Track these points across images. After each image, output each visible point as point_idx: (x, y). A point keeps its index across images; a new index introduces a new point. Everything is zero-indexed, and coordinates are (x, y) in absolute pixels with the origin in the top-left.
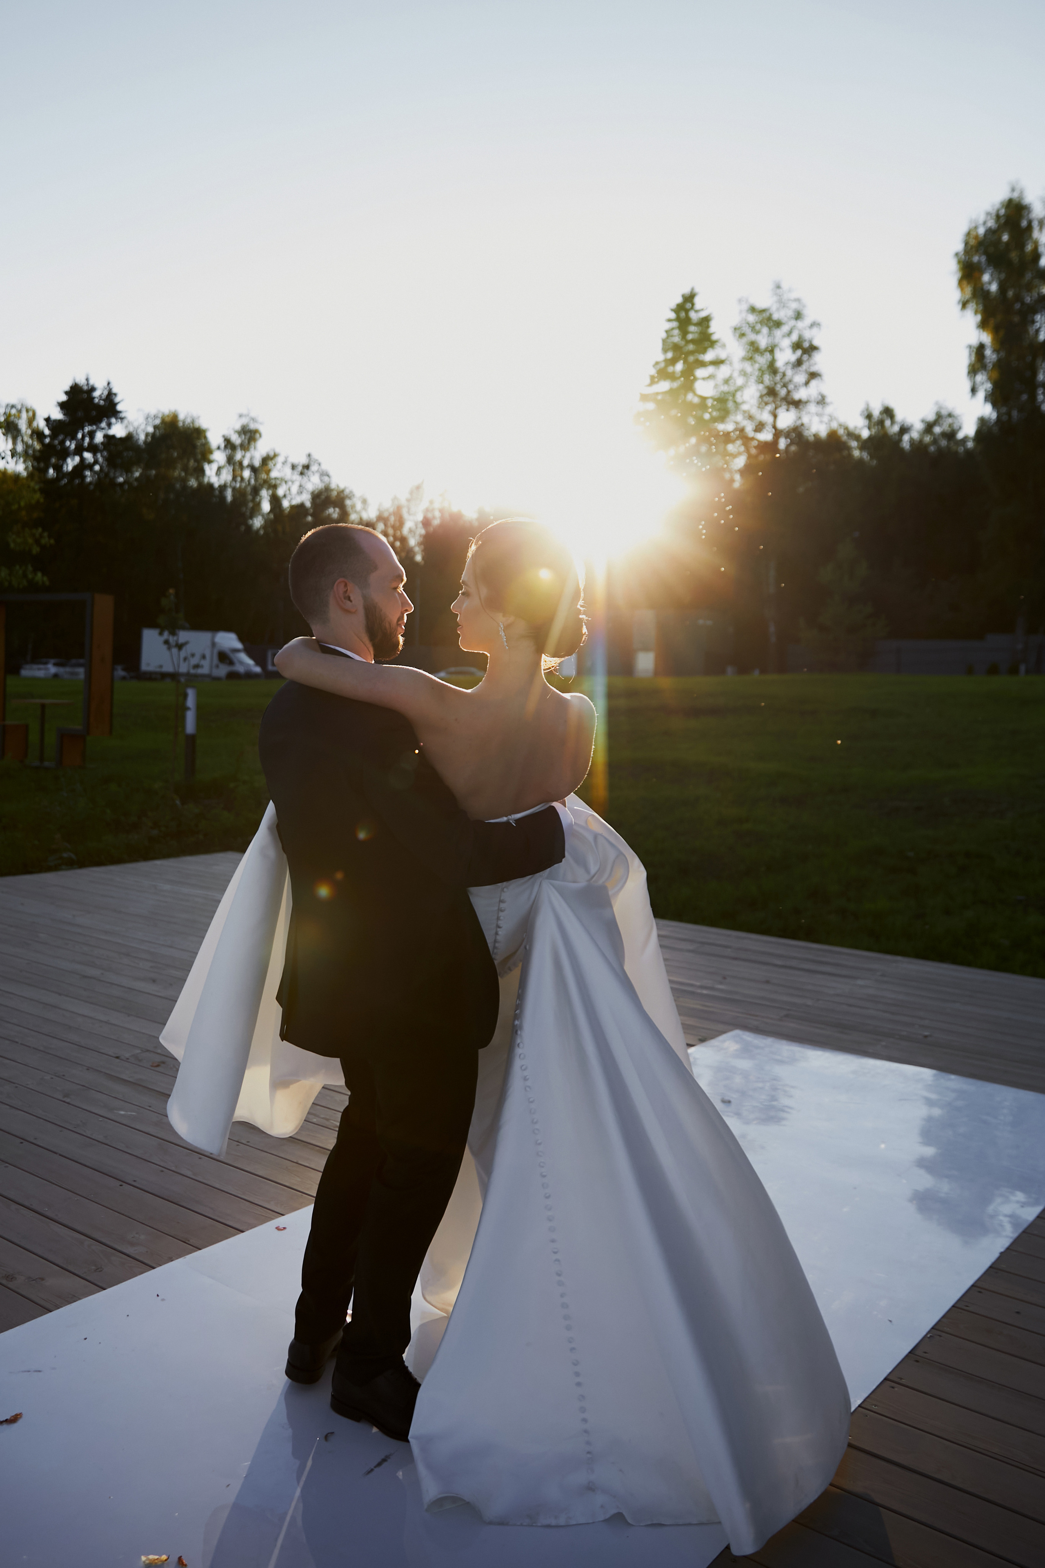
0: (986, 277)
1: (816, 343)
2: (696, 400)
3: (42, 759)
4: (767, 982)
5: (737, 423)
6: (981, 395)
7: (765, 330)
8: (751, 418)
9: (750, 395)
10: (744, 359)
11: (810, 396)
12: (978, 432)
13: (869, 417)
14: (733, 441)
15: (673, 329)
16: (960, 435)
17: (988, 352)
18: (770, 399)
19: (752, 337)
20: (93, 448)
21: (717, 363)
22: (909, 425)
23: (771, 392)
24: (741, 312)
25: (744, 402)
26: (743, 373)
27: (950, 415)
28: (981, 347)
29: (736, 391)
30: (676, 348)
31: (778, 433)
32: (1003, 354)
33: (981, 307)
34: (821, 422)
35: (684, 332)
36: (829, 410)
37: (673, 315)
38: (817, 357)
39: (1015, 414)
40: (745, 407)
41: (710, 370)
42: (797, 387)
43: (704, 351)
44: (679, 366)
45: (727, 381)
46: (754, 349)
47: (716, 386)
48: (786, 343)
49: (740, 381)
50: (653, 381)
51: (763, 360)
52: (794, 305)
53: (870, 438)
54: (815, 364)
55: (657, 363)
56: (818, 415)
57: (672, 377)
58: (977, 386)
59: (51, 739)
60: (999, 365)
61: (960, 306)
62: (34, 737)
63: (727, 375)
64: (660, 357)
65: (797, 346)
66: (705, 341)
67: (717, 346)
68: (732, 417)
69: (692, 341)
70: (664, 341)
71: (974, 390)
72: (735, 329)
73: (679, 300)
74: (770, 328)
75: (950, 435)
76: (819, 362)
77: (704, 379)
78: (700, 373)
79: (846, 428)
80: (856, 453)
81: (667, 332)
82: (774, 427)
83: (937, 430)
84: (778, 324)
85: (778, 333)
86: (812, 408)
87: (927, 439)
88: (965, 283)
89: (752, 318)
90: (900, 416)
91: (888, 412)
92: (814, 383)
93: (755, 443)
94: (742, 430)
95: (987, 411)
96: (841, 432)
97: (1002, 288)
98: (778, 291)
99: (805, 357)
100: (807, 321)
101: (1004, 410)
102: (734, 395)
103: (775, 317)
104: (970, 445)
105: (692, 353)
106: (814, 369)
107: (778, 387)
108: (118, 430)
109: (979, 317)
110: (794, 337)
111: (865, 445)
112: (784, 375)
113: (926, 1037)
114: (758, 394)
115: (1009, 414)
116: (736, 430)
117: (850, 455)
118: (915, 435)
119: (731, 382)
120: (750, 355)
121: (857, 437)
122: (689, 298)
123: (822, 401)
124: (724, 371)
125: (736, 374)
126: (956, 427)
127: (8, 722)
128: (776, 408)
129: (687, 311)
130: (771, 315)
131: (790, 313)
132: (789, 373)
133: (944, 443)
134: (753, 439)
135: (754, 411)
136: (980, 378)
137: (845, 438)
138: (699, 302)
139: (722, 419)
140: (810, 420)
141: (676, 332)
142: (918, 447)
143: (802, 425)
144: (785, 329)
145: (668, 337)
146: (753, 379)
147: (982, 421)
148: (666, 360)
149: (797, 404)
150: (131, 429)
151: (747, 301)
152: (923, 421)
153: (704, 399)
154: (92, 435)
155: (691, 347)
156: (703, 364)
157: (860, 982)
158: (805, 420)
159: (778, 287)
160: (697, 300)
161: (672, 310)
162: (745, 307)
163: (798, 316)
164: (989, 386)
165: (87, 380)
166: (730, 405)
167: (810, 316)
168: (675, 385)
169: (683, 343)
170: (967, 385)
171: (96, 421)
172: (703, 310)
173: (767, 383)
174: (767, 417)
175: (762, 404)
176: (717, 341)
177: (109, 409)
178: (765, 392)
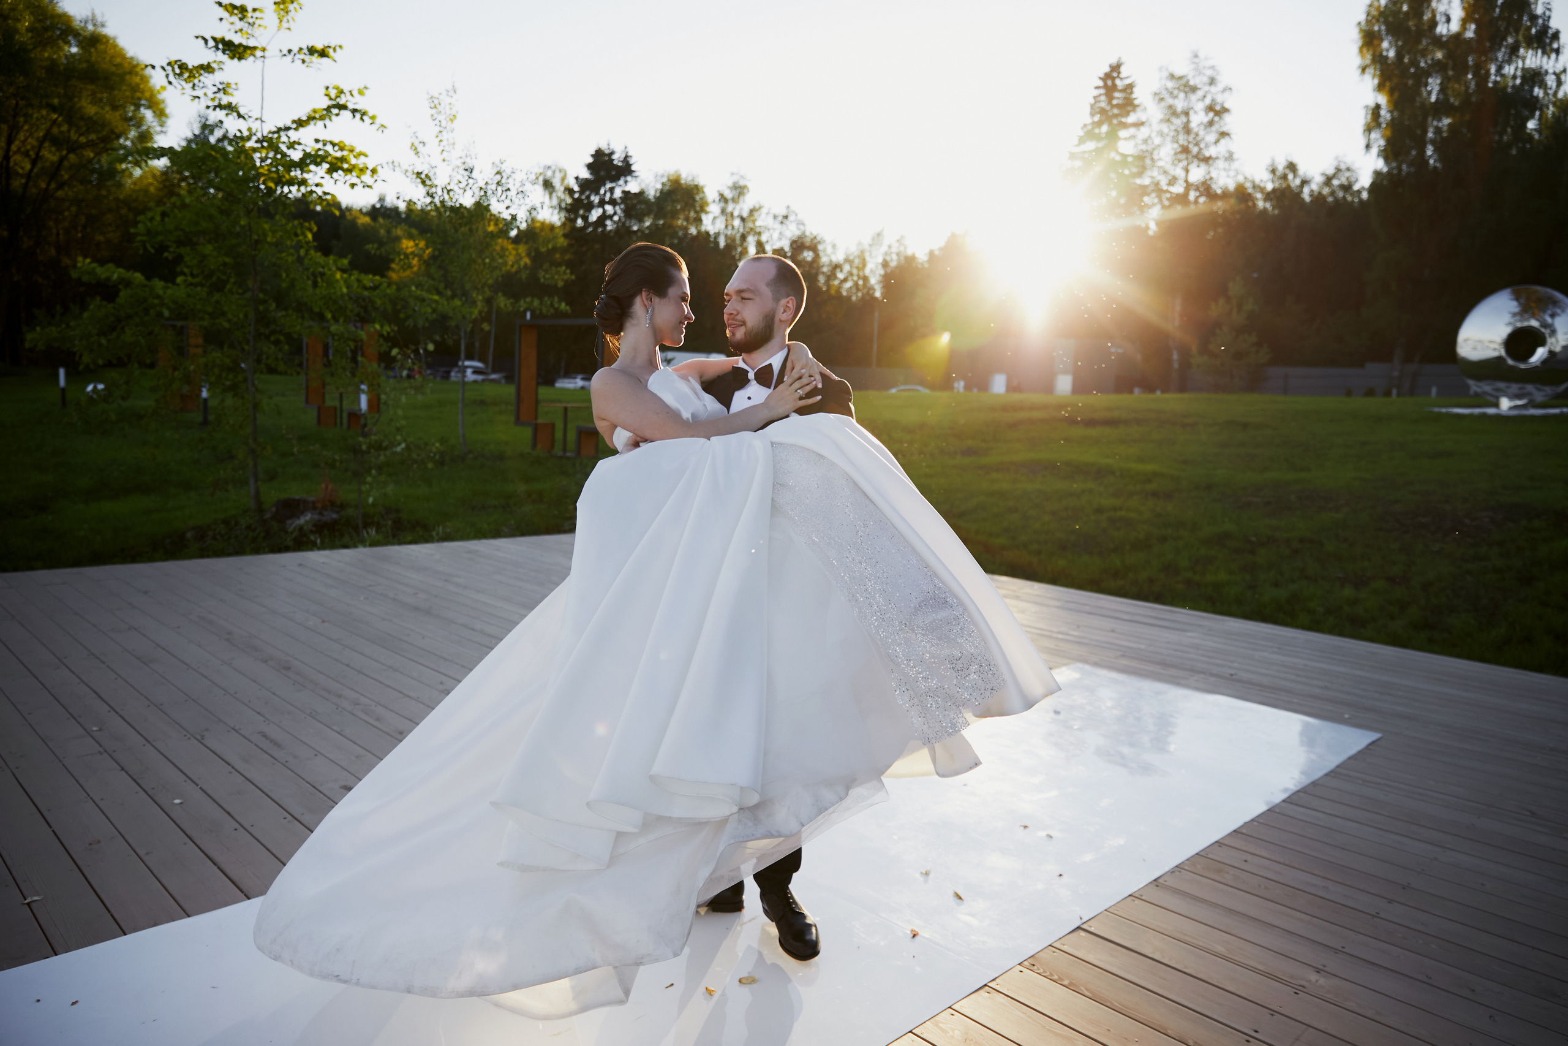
0: (1385, 44)
1: (1226, 105)
2: (1118, 158)
3: (565, 450)
4: (1113, 631)
5: (1152, 177)
6: (1375, 150)
7: (1182, 95)
8: (1165, 172)
9: (1166, 153)
10: (1162, 121)
11: (1219, 153)
12: (1373, 185)
13: (1273, 171)
14: (1148, 195)
15: (1100, 95)
16: (1356, 187)
17: (1383, 112)
18: (1183, 156)
19: (1170, 101)
20: (613, 202)
21: (1139, 124)
22: (1311, 177)
23: (1185, 150)
24: (1161, 79)
25: (1160, 159)
26: (1161, 134)
27: (1348, 169)
28: (1378, 107)
29: (1154, 149)
30: (1103, 111)
31: (1188, 186)
32: (1396, 114)
33: (1378, 73)
34: (1228, 176)
35: (1110, 98)
36: (1235, 165)
37: (1101, 83)
38: (1227, 117)
39: (1404, 167)
40: (1160, 164)
41: (1132, 131)
42: (1207, 146)
43: (1127, 114)
44: (1105, 128)
45: (1145, 141)
46: (1173, 112)
47: (1136, 145)
48: (1200, 106)
49: (1157, 141)
50: (1082, 141)
51: (1178, 122)
52: (1209, 72)
53: (1274, 190)
54: (1225, 124)
55: (1085, 125)
56: (1225, 169)
57: (1097, 138)
58: (1371, 142)
59: (572, 436)
60: (1392, 124)
61: (1360, 70)
62: (559, 434)
63: (1146, 136)
64: (1089, 120)
65: (1210, 108)
66: (1128, 105)
67: (1138, 109)
68: (1149, 173)
69: (1118, 106)
70: (1092, 106)
71: (1368, 146)
72: (1156, 94)
73: (1107, 69)
74: (1186, 93)
75: (1347, 188)
76: (1229, 122)
77: (1126, 139)
78: (1123, 133)
79: (1253, 182)
80: (1261, 204)
81: (1095, 97)
82: (1186, 181)
83: (1335, 182)
84: (1194, 89)
85: (1193, 97)
86: (1221, 164)
87: (1326, 191)
88: (1365, 50)
89: (1170, 84)
90: (1303, 169)
91: (1292, 167)
92: (1223, 141)
93: (1168, 195)
94: (1157, 184)
95: (1380, 165)
96: (1248, 185)
97: (1399, 55)
98: (1196, 60)
99: (1217, 119)
100: (1220, 86)
101: (1394, 164)
102: (1152, 154)
103: (1192, 83)
104: (1365, 195)
105: (1116, 116)
106: (1224, 129)
107: (1191, 146)
108: (633, 187)
109: (1376, 81)
110: (1208, 101)
111: (1268, 196)
112: (1197, 135)
113: (1232, 675)
114: (1172, 152)
115: (1400, 169)
116: (1152, 183)
117: (1255, 205)
118: (1314, 187)
119: (1149, 142)
120: (1168, 117)
121: (1262, 190)
122: (1116, 68)
123: (1230, 157)
124: (1144, 132)
125: (1153, 135)
126: (1353, 179)
127: (540, 421)
128: (1188, 164)
129: (1113, 79)
130: (1188, 81)
131: (1205, 80)
132: (1202, 133)
133: (1340, 194)
134: (1167, 191)
135: (1169, 167)
136: (1375, 135)
137: (1250, 191)
138: (1124, 71)
139: (1140, 174)
140: (1219, 174)
141: (1103, 98)
142: (1318, 198)
143: (1211, 178)
144: (1200, 93)
145: (1096, 102)
146: (1169, 139)
147: (1377, 174)
148: (1094, 123)
149: (1207, 160)
150: (643, 186)
151: (1167, 70)
152: (1323, 174)
153: (1125, 156)
154: (612, 190)
155: (1116, 111)
156: (1125, 126)
157: (1189, 634)
158: (1214, 174)
159: (1196, 56)
160: (1122, 69)
161: (1100, 78)
162: (1165, 74)
163: (1212, 81)
164: (1382, 142)
165: (608, 145)
166: (1148, 162)
167: (1223, 81)
168: (1100, 145)
169: (1108, 108)
170: (1362, 142)
171: (615, 179)
172: (1127, 77)
173: (1181, 142)
174: (1179, 172)
175: (1176, 161)
176: (1138, 106)
177: (625, 170)
178: (1179, 150)
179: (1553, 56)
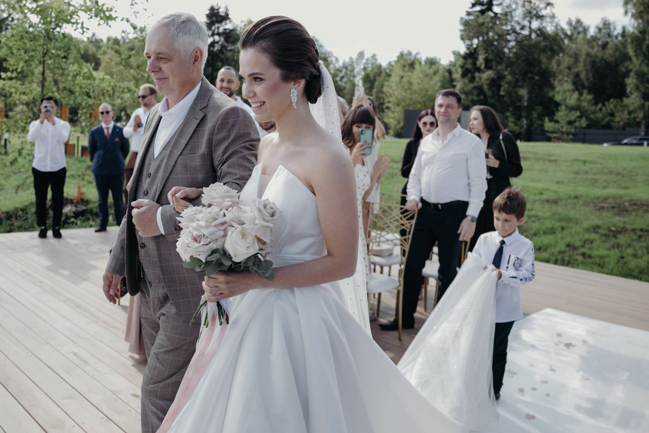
2: (493, 15)
5: (512, 26)
6: (630, 15)
8: (519, 23)
9: (519, 13)
11: (547, 14)
12: (624, 32)
13: (570, 24)
14: (510, 34)
16: (614, 34)
18: (529, 15)
20: (219, 34)
22: (590, 28)
23: (528, 12)
25: (515, 16)
26: (516, 3)
27: (610, 24)
29: (512, 11)
31: (531, 31)
34: (552, 26)
36: (556, 21)
40: (516, 19)
42: (541, 10)
45: (508, 6)
47: (502, 9)
49: (514, 7)
50: (474, 5)
53: (571, 34)
56: (550, 22)
57: (482, 4)
58: (628, 10)
60: (639, 1)
68: (510, 23)
71: (626, 13)
75: (610, 34)
77: (497, 5)
79: (562, 29)
80: (565, 42)
82: (530, 28)
83: (603, 31)
86: (548, 19)
87: (598, 36)
90: (584, 23)
91: (579, 22)
92: (549, 8)
93: (520, 35)
94: (514, 29)
102: (511, 13)
104: (620, 38)
106: (549, 1)
107: (532, 10)
108: (228, 26)
111: (569, 37)
112: (535, 4)
114: (522, 13)
116: (511, 29)
118: (592, 33)
119: (510, 7)
121: (566, 34)
123: (553, 17)
124: (507, 2)
125: (512, 3)
126: (612, 29)
128: (531, 19)
132: (537, 3)
133: (606, 38)
134: (520, 33)
135: (520, 20)
136: (630, 6)
137: (561, 33)
139: (505, 24)
140: (547, 25)
142: (594, 39)
143: (543, 27)
146: (520, 6)
149: (541, 17)
150: (235, 26)
152: (596, 27)
153: (496, 14)
154: (218, 28)
158: (544, 24)
164: (634, 11)
165: (217, 4)
166: (509, 17)
168: (484, 8)
171: (220, 22)
173: (527, 7)
174: (526, 23)
175: (525, 17)
177: (226, 18)
178: (526, 12)
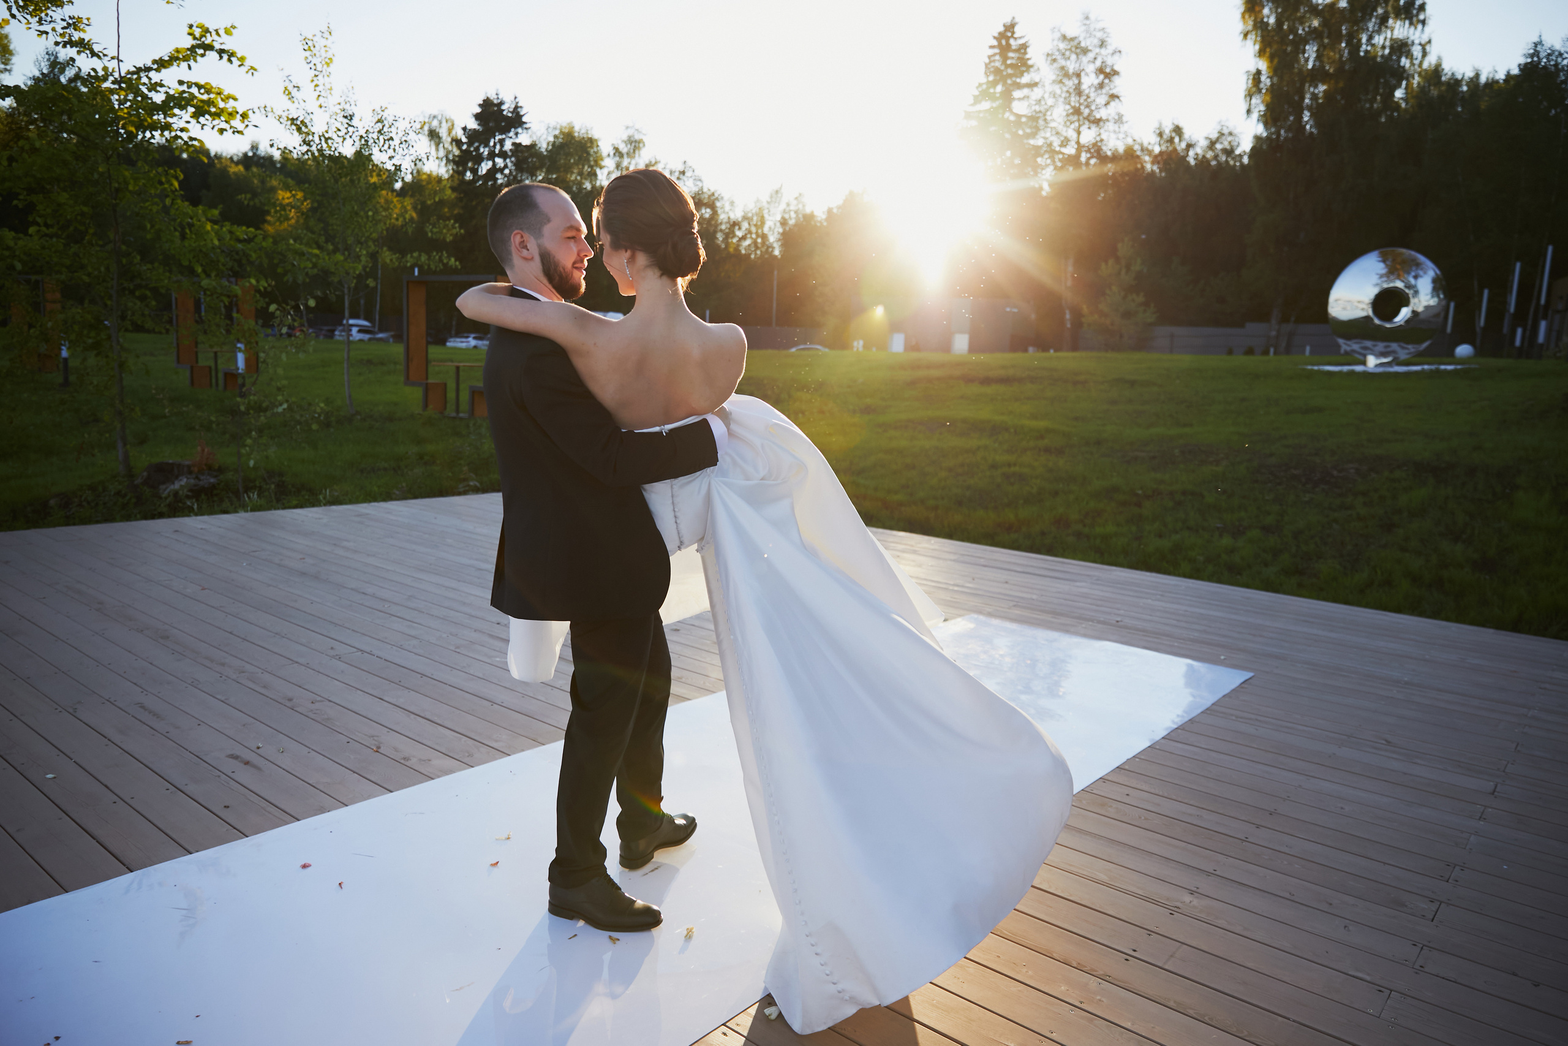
0: (1266, 11)
1: (1116, 68)
2: (1012, 118)
3: (458, 411)
4: (1007, 582)
5: (1045, 138)
6: (1255, 116)
7: (1073, 57)
8: (1057, 133)
9: (1059, 113)
10: (1054, 82)
11: (1109, 115)
12: (1253, 149)
13: (1161, 135)
14: (1042, 156)
15: (995, 55)
16: (1237, 152)
17: (1263, 78)
18: (1075, 118)
19: (1063, 62)
20: (503, 155)
21: (1033, 85)
22: (1196, 140)
23: (1077, 111)
24: (1053, 40)
25: (1053, 120)
26: (1054, 95)
27: (1231, 134)
28: (1258, 72)
29: (1047, 110)
30: (997, 71)
31: (1080, 147)
32: (1275, 80)
33: (1259, 39)
34: (1118, 139)
35: (1005, 58)
36: (1124, 128)
37: (995, 43)
38: (1117, 81)
39: (1282, 132)
40: (1053, 124)
41: (1026, 91)
42: (1097, 108)
43: (1022, 74)
44: (999, 88)
45: (1039, 102)
46: (1065, 73)
47: (1029, 106)
48: (1091, 68)
49: (1050, 102)
50: (977, 100)
51: (1070, 83)
52: (1099, 35)
53: (1161, 153)
54: (1115, 87)
55: (980, 85)
56: (1115, 132)
57: (992, 97)
58: (1252, 107)
59: (465, 396)
60: (1272, 89)
61: (1242, 36)
62: (451, 395)
63: (1039, 97)
64: (984, 80)
65: (1101, 71)
66: (1024, 65)
67: (1032, 70)
68: (1042, 134)
69: (1011, 66)
70: (986, 65)
71: (1249, 111)
72: (1048, 55)
73: (1002, 29)
74: (1077, 54)
75: (1229, 152)
76: (1118, 85)
77: (1019, 99)
78: (1017, 94)
79: (1142, 145)
80: (1149, 167)
81: (989, 57)
82: (1078, 143)
83: (1219, 146)
84: (1085, 51)
85: (1085, 59)
86: (1110, 126)
87: (1210, 154)
88: (1247, 16)
89: (1062, 46)
90: (1188, 133)
91: (1178, 130)
92: (1112, 104)
93: (1061, 156)
94: (1050, 145)
95: (1260, 130)
96: (1137, 147)
97: (1279, 22)
98: (1088, 22)
99: (1107, 81)
100: (1110, 49)
101: (1273, 130)
102: (1045, 115)
103: (1083, 44)
104: (1246, 160)
105: (1010, 76)
106: (1114, 91)
107: (1082, 107)
108: (524, 139)
109: (1257, 47)
110: (1098, 63)
111: (1156, 159)
112: (1088, 97)
113: (1118, 621)
114: (1064, 114)
115: (1279, 135)
116: (1045, 143)
117: (1143, 167)
118: (1199, 150)
119: (1043, 103)
120: (1060, 78)
121: (1150, 152)
122: (1010, 27)
123: (1119, 120)
124: (1037, 93)
125: (1046, 96)
126: (1235, 144)
127: (430, 381)
128: (1080, 126)
129: (1007, 39)
130: (1079, 43)
131: (1096, 42)
132: (1092, 95)
133: (1223, 158)
134: (1060, 152)
135: (1061, 128)
136: (1256, 100)
137: (1139, 153)
138: (1018, 31)
139: (1033, 135)
140: (1109, 136)
141: (997, 57)
142: (1203, 162)
143: (1102, 140)
144: (1091, 55)
145: (990, 62)
146: (1062, 100)
147: (1258, 138)
148: (988, 82)
149: (1097, 122)
150: (535, 138)
151: (1059, 31)
152: (1207, 138)
153: (1019, 116)
154: (502, 142)
155: (1010, 71)
156: (1020, 86)
157: (1078, 584)
158: (1104, 136)
159: (1087, 18)
160: (1016, 29)
161: (995, 38)
162: (1058, 35)
163: (1102, 44)
164: (1262, 108)
166: (1041, 122)
167: (1113, 43)
168: (995, 104)
169: (1002, 68)
170: (1244, 107)
171: (505, 130)
172: (1020, 38)
173: (1073, 104)
174: (1071, 134)
175: (1068, 123)
176: (1032, 66)
177: (516, 121)
178: (1071, 111)
179: (1420, 26)
